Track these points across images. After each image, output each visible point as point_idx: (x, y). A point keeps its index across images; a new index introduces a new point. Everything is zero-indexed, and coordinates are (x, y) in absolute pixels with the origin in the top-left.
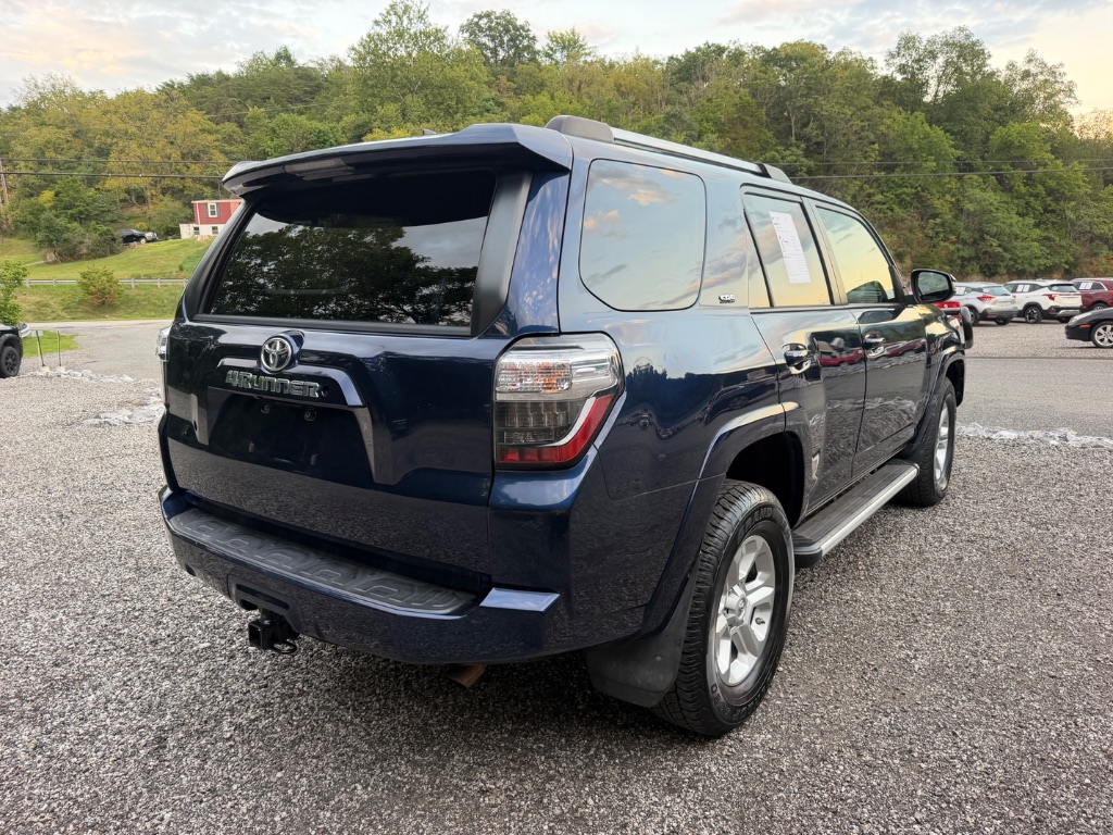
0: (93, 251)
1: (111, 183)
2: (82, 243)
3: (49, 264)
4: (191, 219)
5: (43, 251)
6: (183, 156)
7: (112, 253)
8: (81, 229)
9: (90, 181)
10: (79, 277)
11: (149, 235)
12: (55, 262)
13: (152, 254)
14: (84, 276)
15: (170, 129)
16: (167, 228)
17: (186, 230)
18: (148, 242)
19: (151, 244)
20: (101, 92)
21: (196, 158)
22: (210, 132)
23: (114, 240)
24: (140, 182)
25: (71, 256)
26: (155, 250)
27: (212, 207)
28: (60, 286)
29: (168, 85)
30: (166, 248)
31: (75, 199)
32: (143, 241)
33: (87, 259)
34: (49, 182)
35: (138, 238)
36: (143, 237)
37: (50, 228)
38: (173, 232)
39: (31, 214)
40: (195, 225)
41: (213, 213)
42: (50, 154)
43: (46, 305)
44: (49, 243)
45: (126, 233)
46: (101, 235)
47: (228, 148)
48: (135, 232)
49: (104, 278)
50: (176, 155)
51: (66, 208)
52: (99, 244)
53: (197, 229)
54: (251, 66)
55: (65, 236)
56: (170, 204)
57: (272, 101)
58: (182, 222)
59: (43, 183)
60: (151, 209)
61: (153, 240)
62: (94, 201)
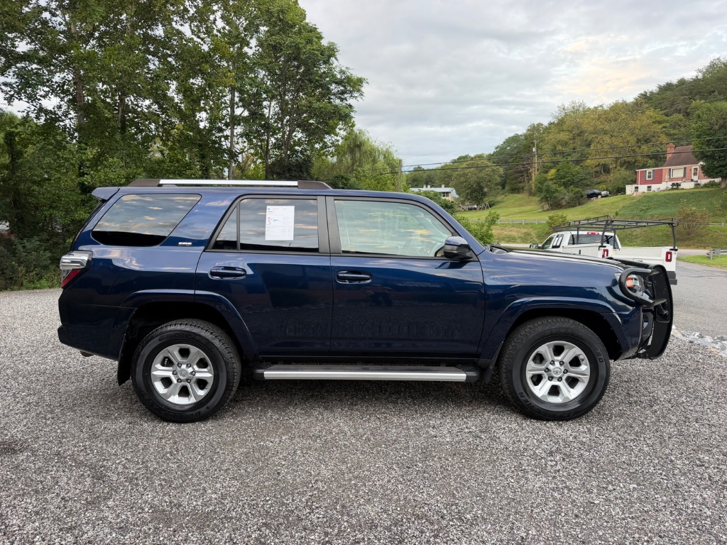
0: (568, 203)
1: (589, 162)
2: (563, 199)
3: (544, 211)
4: (634, 182)
5: (543, 203)
6: (638, 141)
7: (580, 204)
8: (565, 191)
9: (577, 162)
10: (547, 218)
11: (604, 193)
12: (548, 210)
13: (601, 205)
14: (550, 218)
15: (632, 124)
16: (618, 188)
17: (630, 189)
18: (602, 197)
19: (604, 199)
20: (601, 106)
21: (647, 141)
22: (660, 123)
23: (582, 196)
24: (608, 160)
25: (557, 206)
26: (605, 202)
27: (650, 173)
28: (539, 224)
29: (642, 95)
30: (612, 201)
31: (566, 173)
32: (600, 196)
33: (565, 208)
34: (555, 163)
35: (596, 195)
36: (600, 194)
37: (548, 191)
38: (621, 190)
39: (540, 183)
40: (636, 186)
41: (649, 177)
42: (559, 147)
43: (529, 234)
44: (546, 199)
45: (590, 192)
46: (575, 194)
47: (672, 131)
48: (596, 191)
49: (561, 220)
50: (633, 140)
51: (561, 178)
52: (572, 199)
53: (637, 188)
54: (707, 71)
55: (555, 195)
56: (624, 172)
57: (716, 93)
58: (628, 184)
59: (552, 165)
60: (611, 177)
61: (606, 196)
62: (578, 173)
